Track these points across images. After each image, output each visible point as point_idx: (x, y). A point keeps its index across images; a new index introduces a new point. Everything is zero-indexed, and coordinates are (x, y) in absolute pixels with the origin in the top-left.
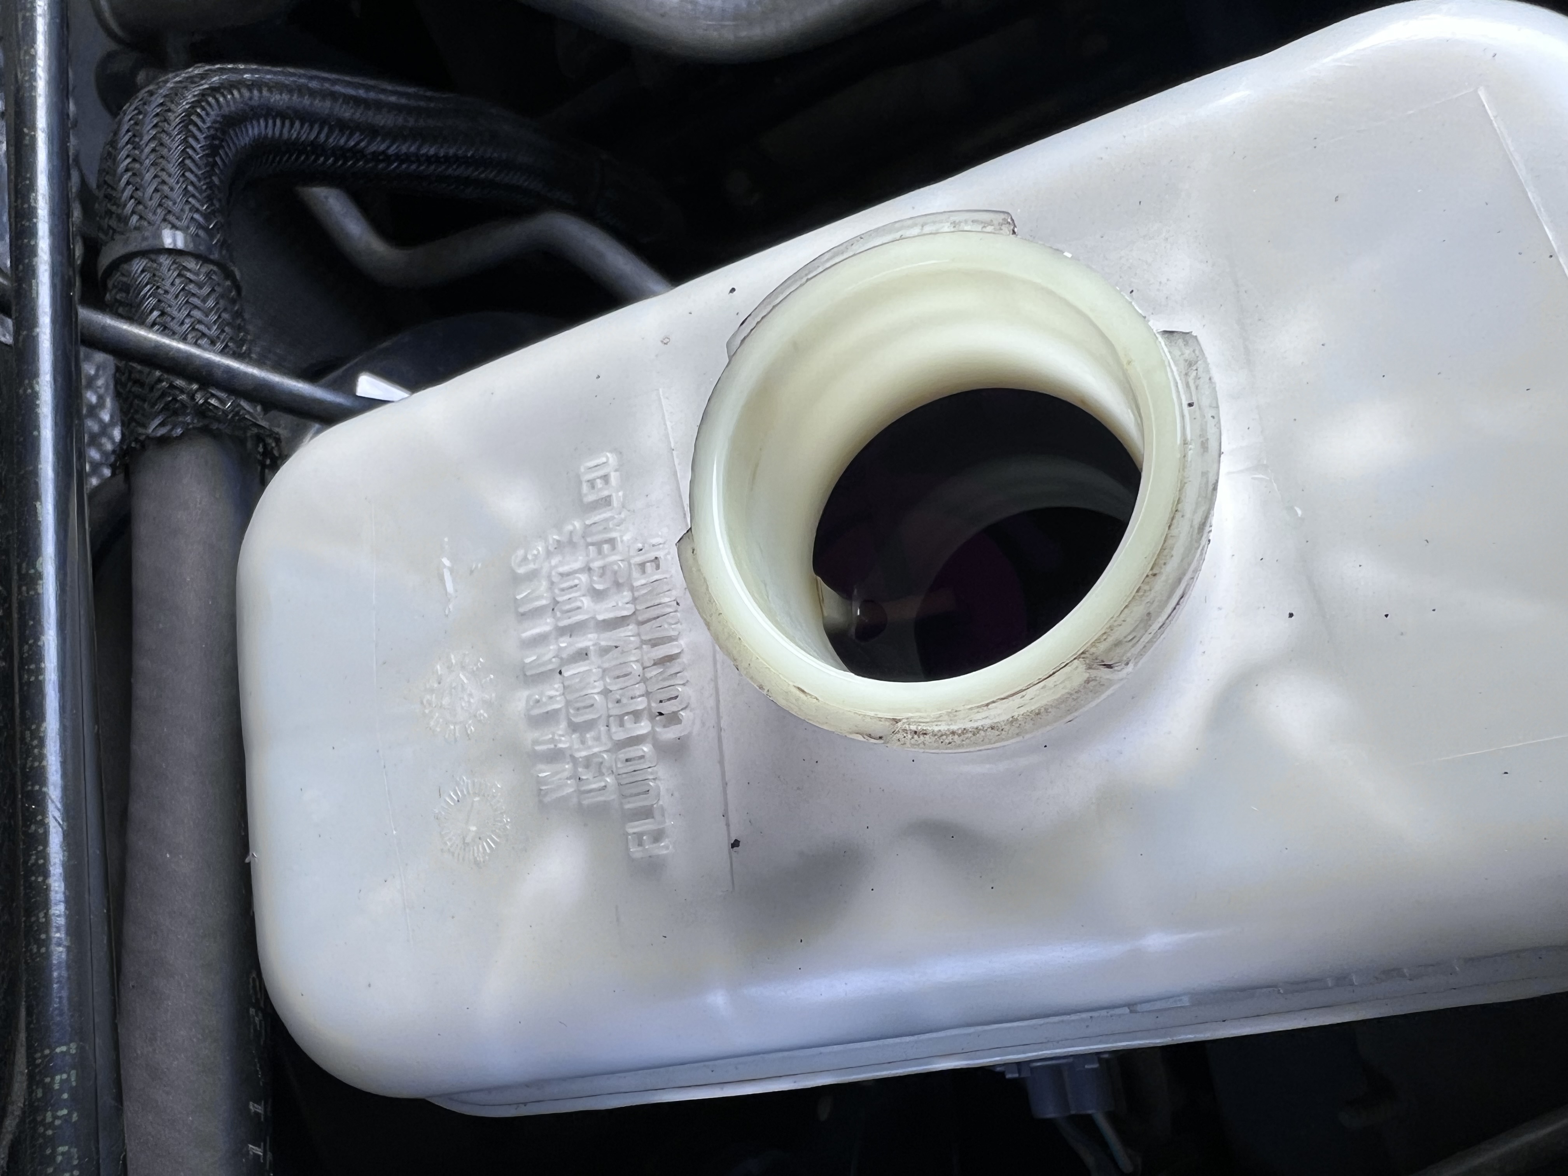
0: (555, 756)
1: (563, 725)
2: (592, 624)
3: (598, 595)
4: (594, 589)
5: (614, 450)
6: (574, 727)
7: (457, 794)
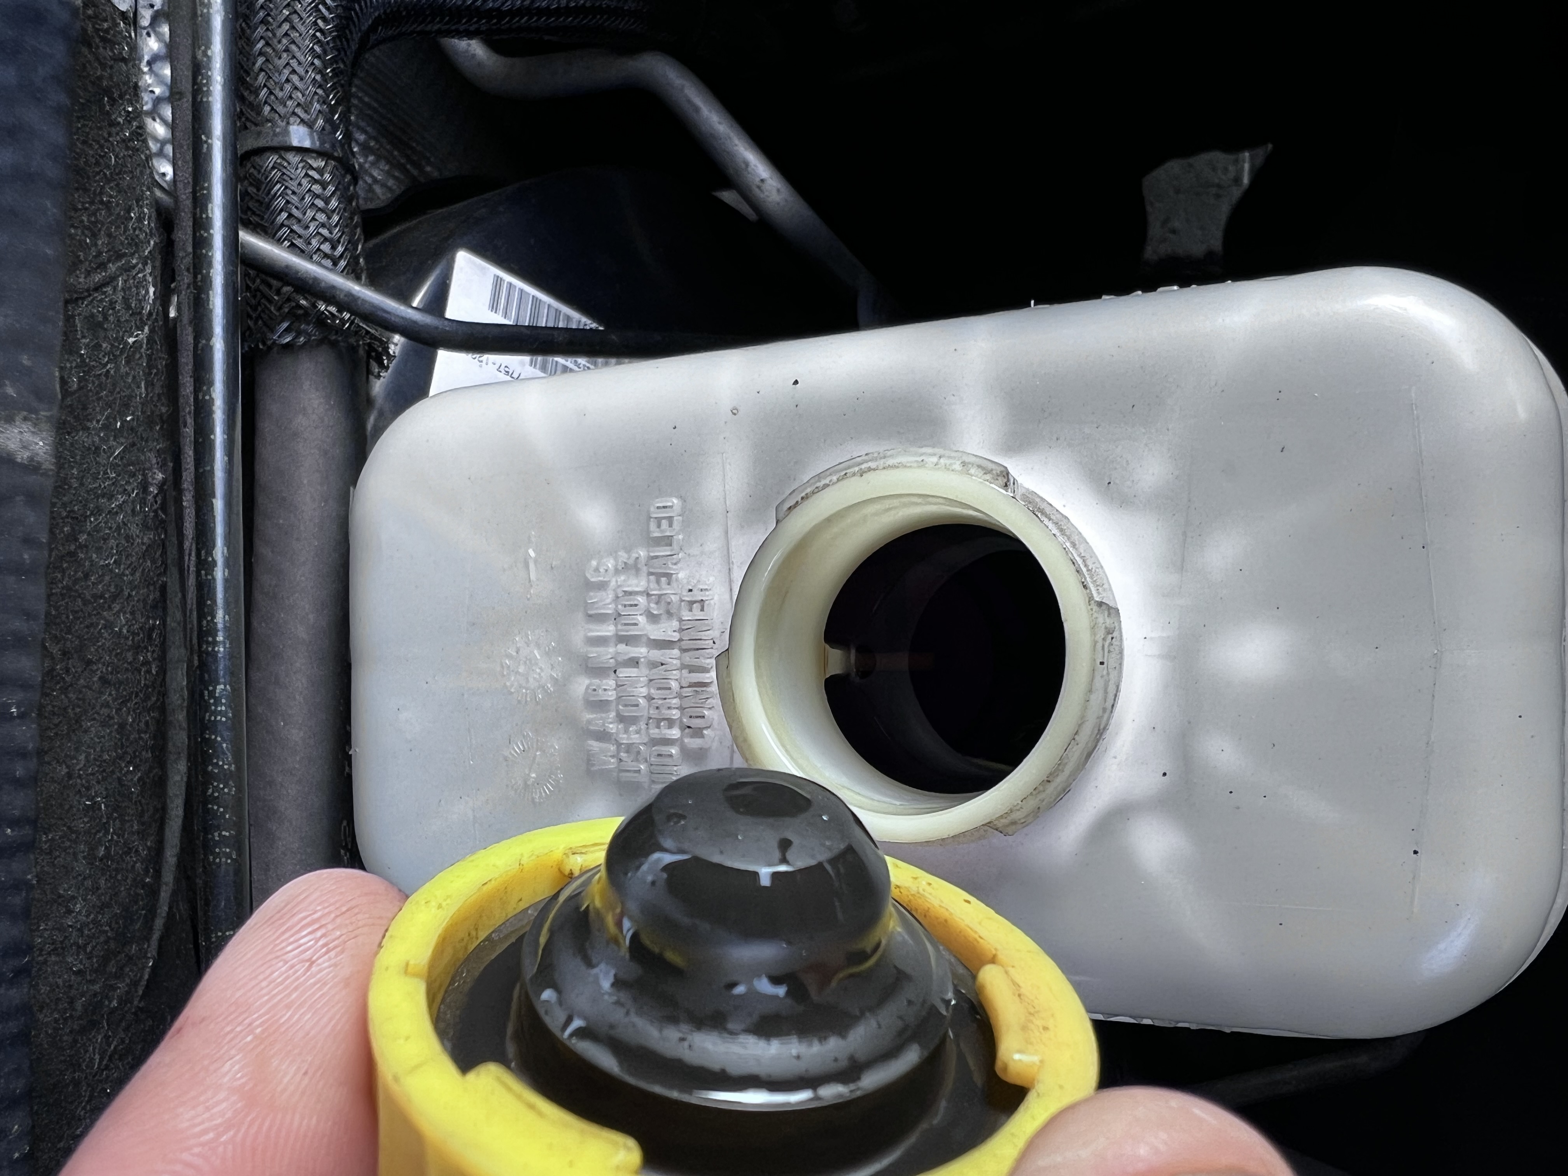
0: (603, 736)
1: (612, 715)
2: (644, 640)
3: (653, 618)
4: (650, 612)
5: (681, 497)
6: (621, 719)
7: (523, 746)
